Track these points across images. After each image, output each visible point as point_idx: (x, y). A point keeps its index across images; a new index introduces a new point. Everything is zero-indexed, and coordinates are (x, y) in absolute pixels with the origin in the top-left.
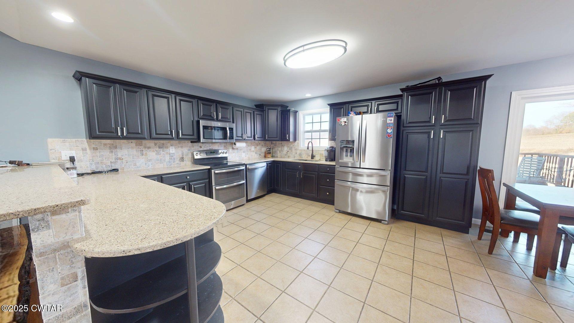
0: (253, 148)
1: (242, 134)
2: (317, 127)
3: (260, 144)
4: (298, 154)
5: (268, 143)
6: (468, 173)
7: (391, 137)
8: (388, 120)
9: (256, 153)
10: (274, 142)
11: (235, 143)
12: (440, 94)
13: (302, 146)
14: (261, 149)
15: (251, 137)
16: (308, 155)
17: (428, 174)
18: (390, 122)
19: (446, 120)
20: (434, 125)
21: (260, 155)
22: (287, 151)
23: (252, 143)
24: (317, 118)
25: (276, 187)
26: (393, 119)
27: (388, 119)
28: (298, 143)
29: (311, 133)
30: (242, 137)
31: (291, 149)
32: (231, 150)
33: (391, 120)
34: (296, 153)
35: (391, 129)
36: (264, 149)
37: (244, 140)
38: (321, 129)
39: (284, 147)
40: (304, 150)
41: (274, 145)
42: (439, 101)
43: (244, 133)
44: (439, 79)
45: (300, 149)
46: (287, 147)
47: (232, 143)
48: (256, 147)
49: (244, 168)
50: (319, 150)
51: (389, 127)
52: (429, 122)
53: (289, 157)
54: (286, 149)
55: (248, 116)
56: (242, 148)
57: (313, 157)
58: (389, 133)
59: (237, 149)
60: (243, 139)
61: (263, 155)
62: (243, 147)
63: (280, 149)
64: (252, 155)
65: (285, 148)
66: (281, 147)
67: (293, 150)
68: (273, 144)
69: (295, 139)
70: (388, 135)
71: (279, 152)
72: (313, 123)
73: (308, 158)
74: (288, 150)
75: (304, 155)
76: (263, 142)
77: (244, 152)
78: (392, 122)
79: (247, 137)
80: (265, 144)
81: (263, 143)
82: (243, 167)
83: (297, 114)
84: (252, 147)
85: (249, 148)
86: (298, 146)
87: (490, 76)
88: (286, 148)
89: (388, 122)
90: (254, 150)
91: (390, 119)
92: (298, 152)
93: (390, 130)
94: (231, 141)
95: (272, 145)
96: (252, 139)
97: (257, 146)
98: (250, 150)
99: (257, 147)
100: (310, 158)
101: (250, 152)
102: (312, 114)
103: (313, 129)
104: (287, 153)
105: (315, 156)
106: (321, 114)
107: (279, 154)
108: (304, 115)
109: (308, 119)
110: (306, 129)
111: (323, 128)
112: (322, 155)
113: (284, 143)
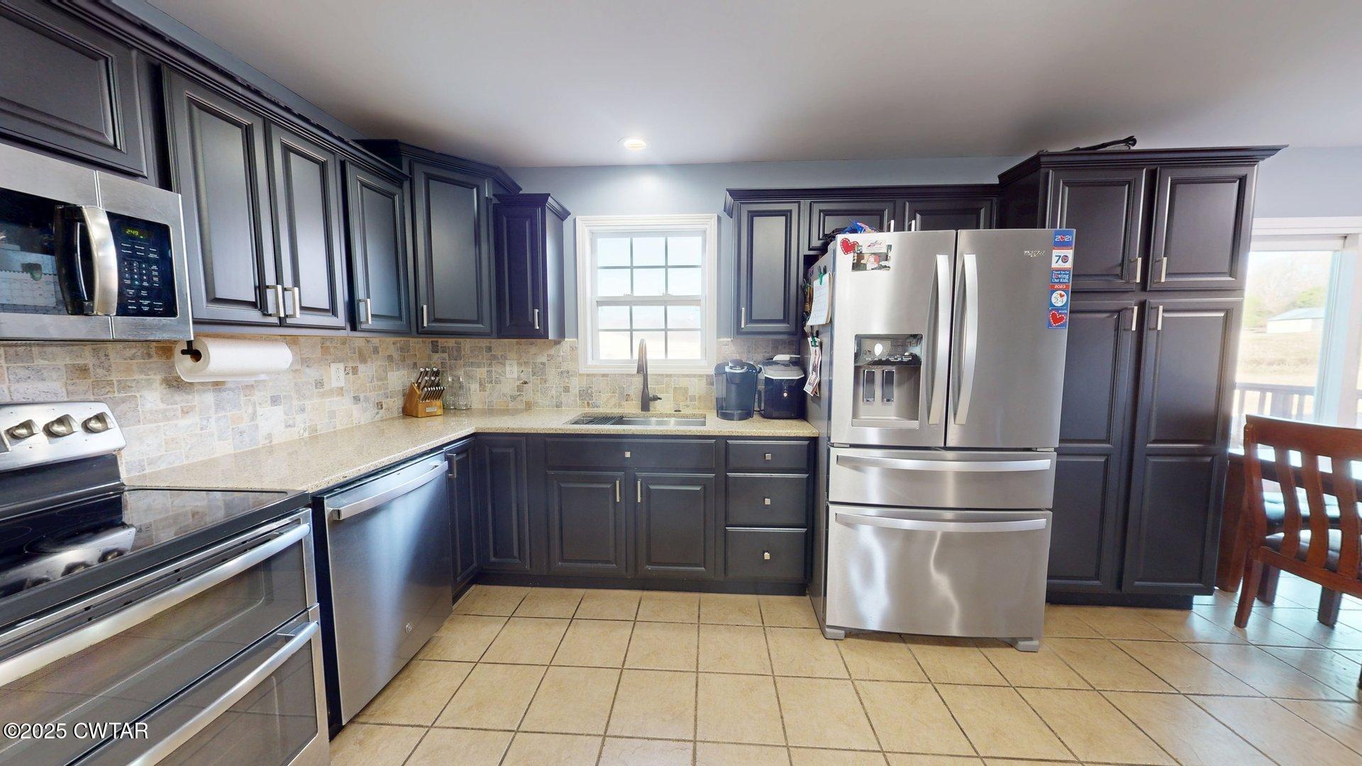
0: (336, 375)
1: (261, 288)
2: (649, 284)
3: (376, 351)
4: (575, 390)
5: (417, 346)
7: (1064, 325)
8: (1054, 259)
9: (357, 399)
10: (451, 342)
11: (196, 346)
13: (590, 362)
14: (386, 378)
15: (333, 310)
16: (621, 394)
17: (1113, 447)
18: (1060, 265)
20: (1135, 286)
21: (380, 406)
22: (519, 379)
23: (328, 344)
24: (649, 251)
25: (493, 559)
27: (1056, 252)
28: (573, 349)
29: (628, 307)
30: (260, 303)
31: (539, 371)
32: (152, 397)
33: (1065, 259)
34: (567, 389)
35: (1063, 293)
36: (400, 378)
37: (282, 323)
38: (670, 292)
39: (504, 365)
40: (604, 375)
41: (445, 355)
43: (279, 279)
44: (1131, 140)
45: (583, 370)
46: (519, 364)
47: (166, 349)
48: (355, 370)
49: (303, 530)
50: (670, 376)
51: (1056, 287)
52: (1120, 276)
53: (529, 407)
54: (512, 372)
55: (304, 174)
56: (263, 377)
57: (647, 401)
58: (1057, 309)
59: (217, 384)
60: (275, 320)
61: (397, 403)
62: (268, 373)
63: (481, 372)
64: (332, 415)
65: (508, 368)
66: (490, 365)
67: (552, 374)
68: (444, 352)
69: (561, 334)
70: (1054, 315)
71: (475, 387)
72: (632, 267)
73: (620, 406)
74: (524, 377)
75: (604, 396)
76: (390, 340)
77: (275, 401)
79: (302, 308)
80: (402, 349)
81: (392, 347)
82: (297, 522)
83: (567, 224)
84: (334, 367)
85: (312, 373)
86: (575, 359)
88: (515, 369)
89: (1054, 265)
90: (342, 384)
91: (1063, 252)
92: (576, 385)
93: (1062, 296)
94: (151, 328)
95: (436, 356)
96: (341, 319)
97: (363, 359)
98: (319, 384)
99: (362, 368)
100: (632, 408)
101: (322, 395)
102: (631, 234)
103: (636, 293)
104: (519, 389)
105: (656, 398)
106: (665, 234)
107: (475, 396)
108: (594, 236)
109: (612, 251)
110: (604, 291)
111: (675, 291)
112: (682, 392)
113: (501, 345)
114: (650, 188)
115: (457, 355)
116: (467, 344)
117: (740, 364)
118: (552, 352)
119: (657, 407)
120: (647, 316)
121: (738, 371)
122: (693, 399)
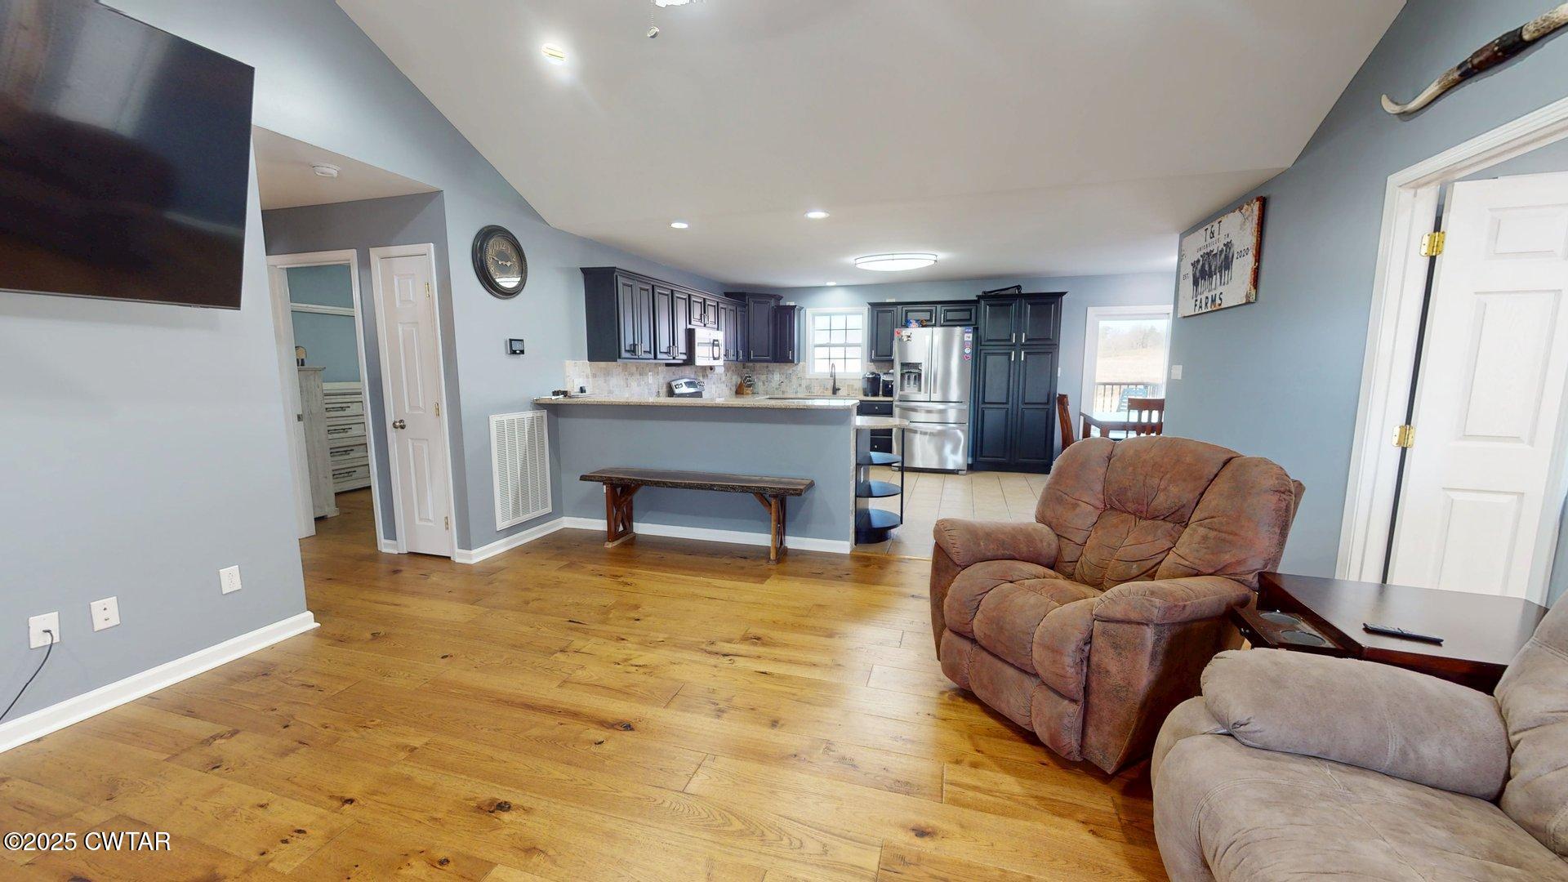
2: (838, 338)
3: (730, 368)
4: (803, 386)
5: (746, 366)
6: (1048, 403)
7: (970, 360)
9: (726, 386)
12: (1020, 307)
13: (811, 373)
17: (1009, 406)
18: (968, 341)
19: (1027, 340)
20: (1014, 345)
24: (838, 322)
26: (971, 335)
27: (966, 336)
28: (804, 367)
29: (828, 348)
31: (788, 377)
34: (800, 385)
35: (969, 348)
38: (847, 341)
39: (773, 375)
40: (816, 379)
42: (1020, 316)
44: (1019, 287)
45: (808, 377)
46: (782, 374)
50: (845, 379)
51: (966, 346)
52: (1010, 340)
54: (777, 377)
57: (836, 390)
58: (967, 354)
61: (734, 389)
63: (763, 377)
64: (722, 390)
65: (775, 375)
66: (768, 374)
67: (794, 378)
69: (799, 361)
70: (966, 357)
71: (761, 384)
72: (830, 330)
74: (783, 378)
77: (714, 383)
78: (971, 339)
83: (802, 312)
86: (804, 372)
87: (1065, 293)
89: (965, 339)
90: (724, 380)
91: (968, 336)
92: (804, 383)
93: (968, 350)
98: (720, 379)
100: (829, 394)
101: (721, 383)
102: (830, 315)
103: (832, 342)
104: (779, 385)
105: (839, 389)
106: (846, 314)
107: (760, 387)
108: (814, 316)
109: (822, 322)
110: (818, 342)
111: (850, 341)
112: (850, 387)
113: (772, 366)
114: (840, 296)
115: (753, 370)
116: (758, 365)
117: (873, 373)
118: (794, 368)
119: (840, 393)
120: (837, 352)
121: (871, 376)
122: (856, 390)
